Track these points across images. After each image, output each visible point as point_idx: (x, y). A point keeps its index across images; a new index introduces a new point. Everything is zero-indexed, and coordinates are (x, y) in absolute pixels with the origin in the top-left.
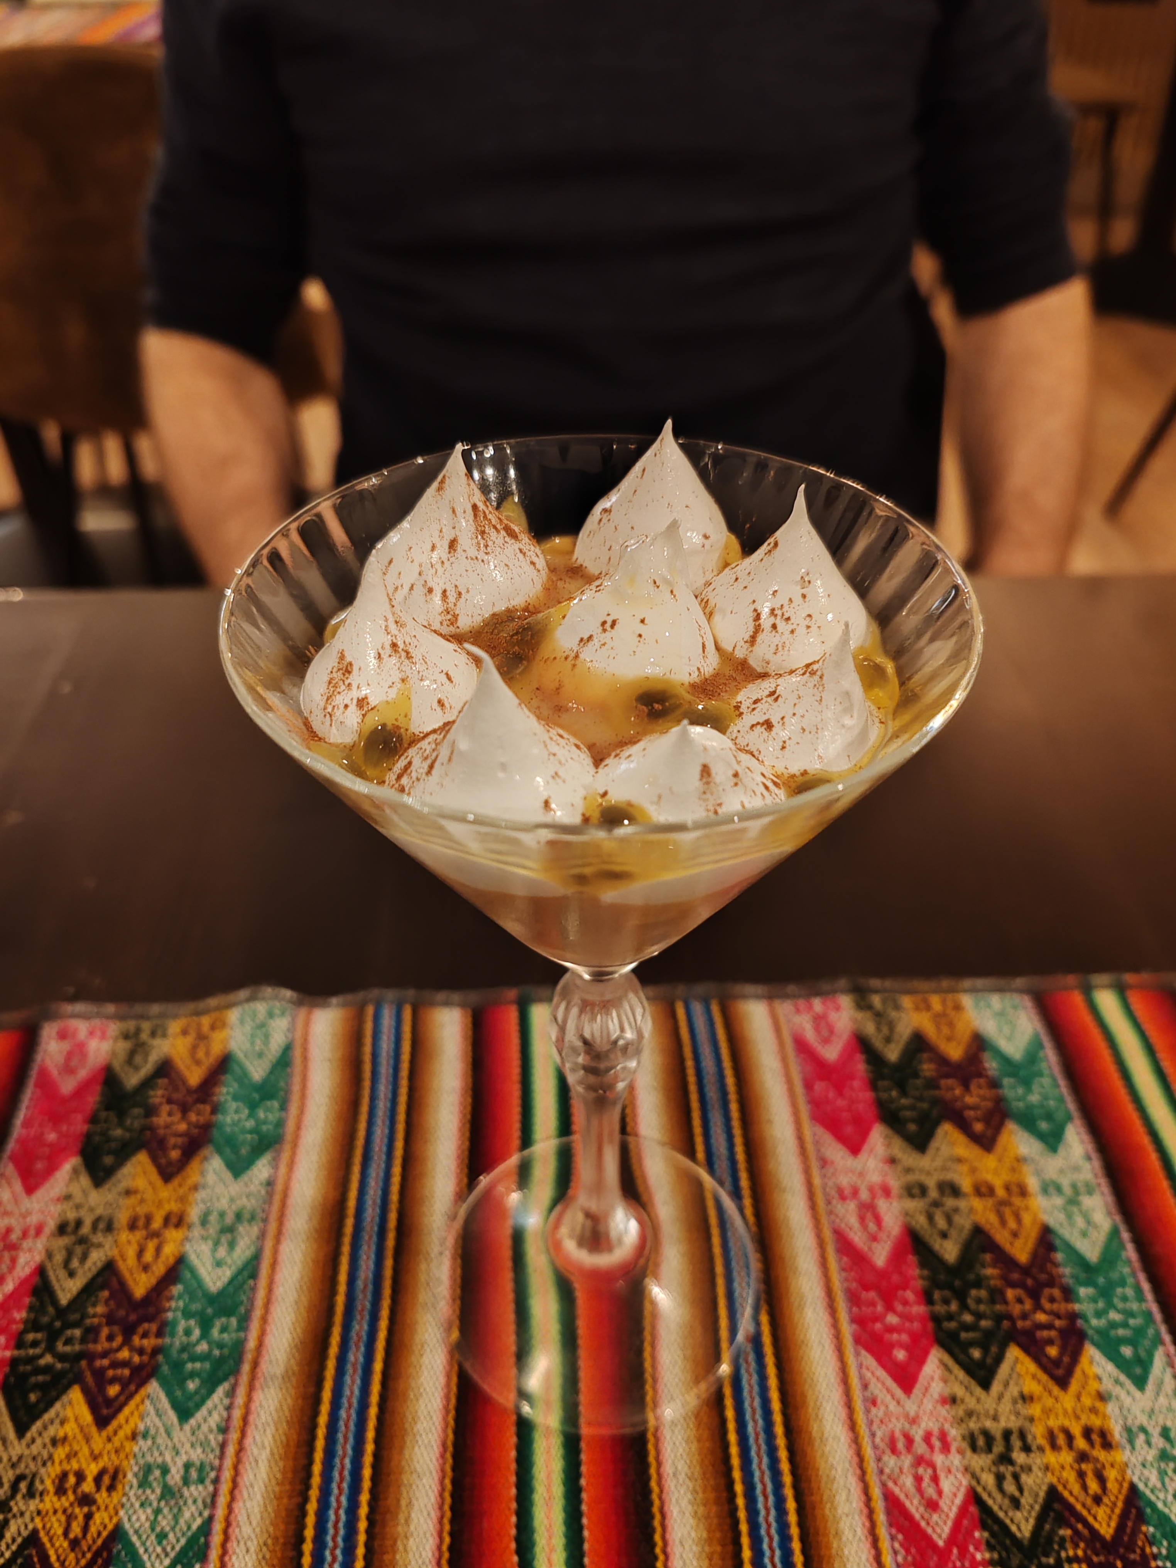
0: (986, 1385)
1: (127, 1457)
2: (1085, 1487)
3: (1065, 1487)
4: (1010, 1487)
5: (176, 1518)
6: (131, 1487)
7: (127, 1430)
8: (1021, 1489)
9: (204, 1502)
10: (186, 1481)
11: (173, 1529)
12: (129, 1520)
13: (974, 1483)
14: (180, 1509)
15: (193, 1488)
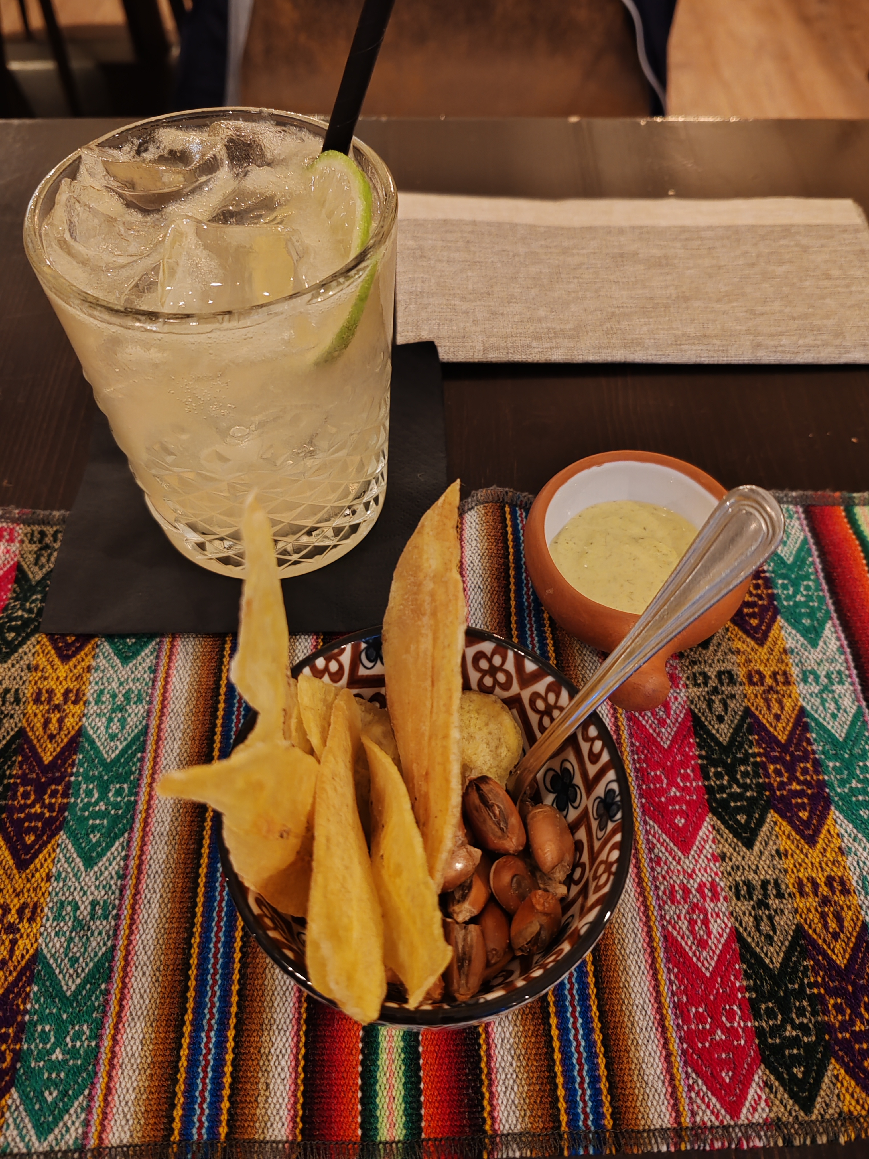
0: (749, 844)
1: (43, 894)
2: (825, 926)
3: (810, 926)
4: (765, 927)
5: (85, 946)
6: (48, 920)
7: (43, 872)
8: (774, 929)
9: (107, 933)
10: (93, 915)
11: (83, 954)
12: (47, 945)
13: (737, 925)
14: (88, 939)
15: (98, 923)
